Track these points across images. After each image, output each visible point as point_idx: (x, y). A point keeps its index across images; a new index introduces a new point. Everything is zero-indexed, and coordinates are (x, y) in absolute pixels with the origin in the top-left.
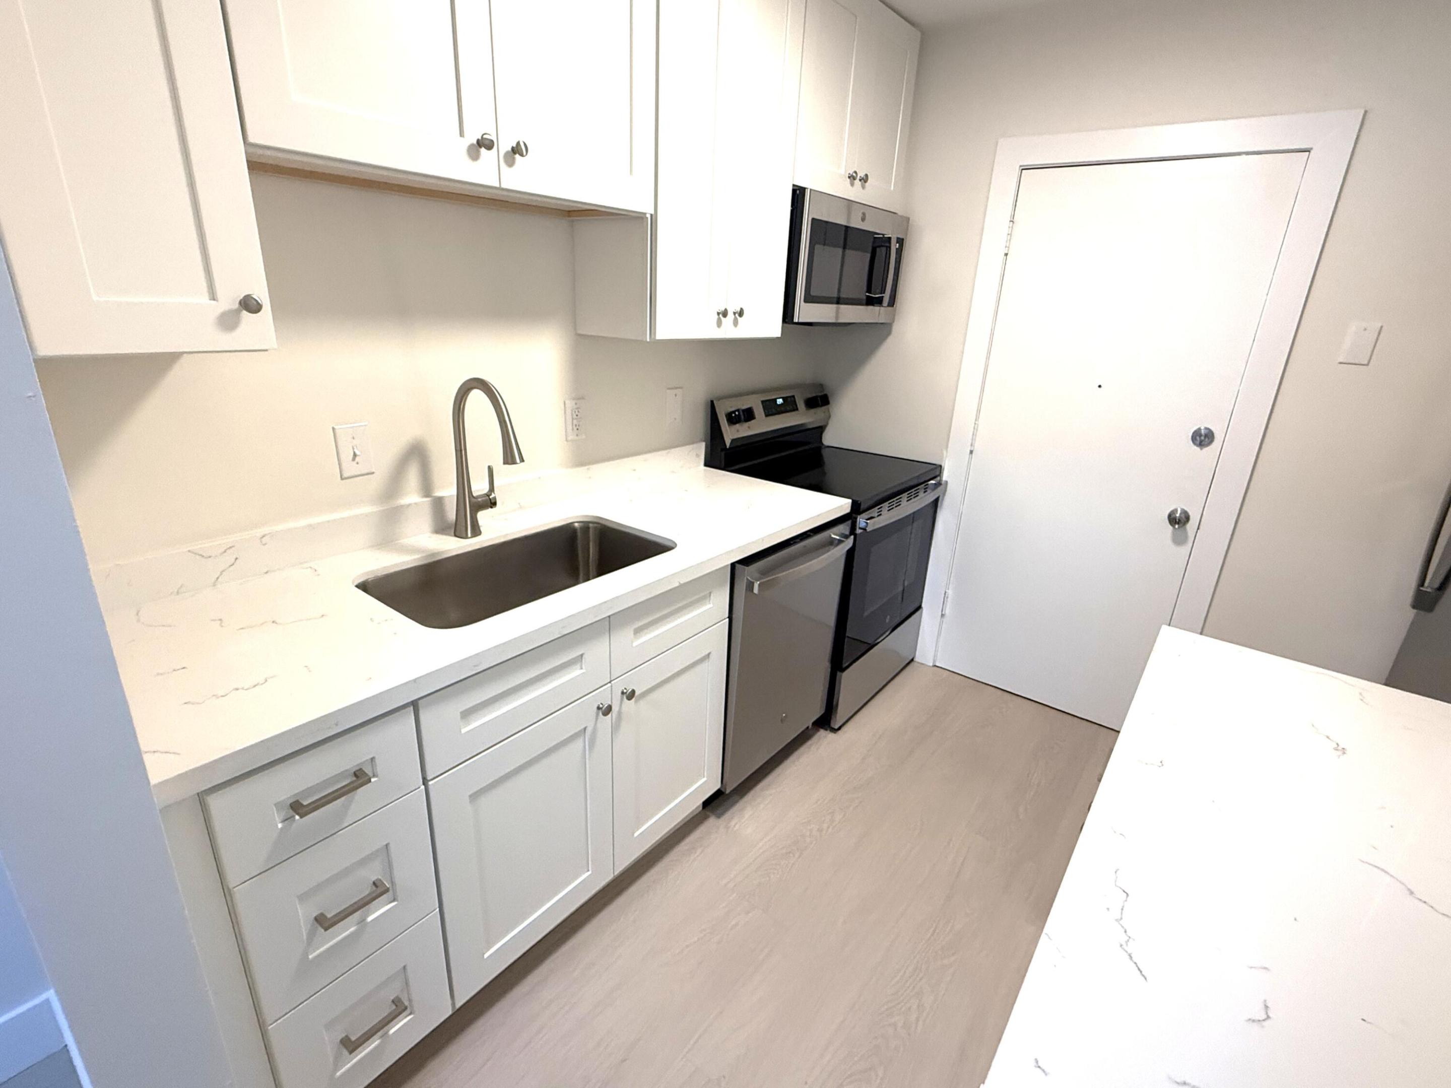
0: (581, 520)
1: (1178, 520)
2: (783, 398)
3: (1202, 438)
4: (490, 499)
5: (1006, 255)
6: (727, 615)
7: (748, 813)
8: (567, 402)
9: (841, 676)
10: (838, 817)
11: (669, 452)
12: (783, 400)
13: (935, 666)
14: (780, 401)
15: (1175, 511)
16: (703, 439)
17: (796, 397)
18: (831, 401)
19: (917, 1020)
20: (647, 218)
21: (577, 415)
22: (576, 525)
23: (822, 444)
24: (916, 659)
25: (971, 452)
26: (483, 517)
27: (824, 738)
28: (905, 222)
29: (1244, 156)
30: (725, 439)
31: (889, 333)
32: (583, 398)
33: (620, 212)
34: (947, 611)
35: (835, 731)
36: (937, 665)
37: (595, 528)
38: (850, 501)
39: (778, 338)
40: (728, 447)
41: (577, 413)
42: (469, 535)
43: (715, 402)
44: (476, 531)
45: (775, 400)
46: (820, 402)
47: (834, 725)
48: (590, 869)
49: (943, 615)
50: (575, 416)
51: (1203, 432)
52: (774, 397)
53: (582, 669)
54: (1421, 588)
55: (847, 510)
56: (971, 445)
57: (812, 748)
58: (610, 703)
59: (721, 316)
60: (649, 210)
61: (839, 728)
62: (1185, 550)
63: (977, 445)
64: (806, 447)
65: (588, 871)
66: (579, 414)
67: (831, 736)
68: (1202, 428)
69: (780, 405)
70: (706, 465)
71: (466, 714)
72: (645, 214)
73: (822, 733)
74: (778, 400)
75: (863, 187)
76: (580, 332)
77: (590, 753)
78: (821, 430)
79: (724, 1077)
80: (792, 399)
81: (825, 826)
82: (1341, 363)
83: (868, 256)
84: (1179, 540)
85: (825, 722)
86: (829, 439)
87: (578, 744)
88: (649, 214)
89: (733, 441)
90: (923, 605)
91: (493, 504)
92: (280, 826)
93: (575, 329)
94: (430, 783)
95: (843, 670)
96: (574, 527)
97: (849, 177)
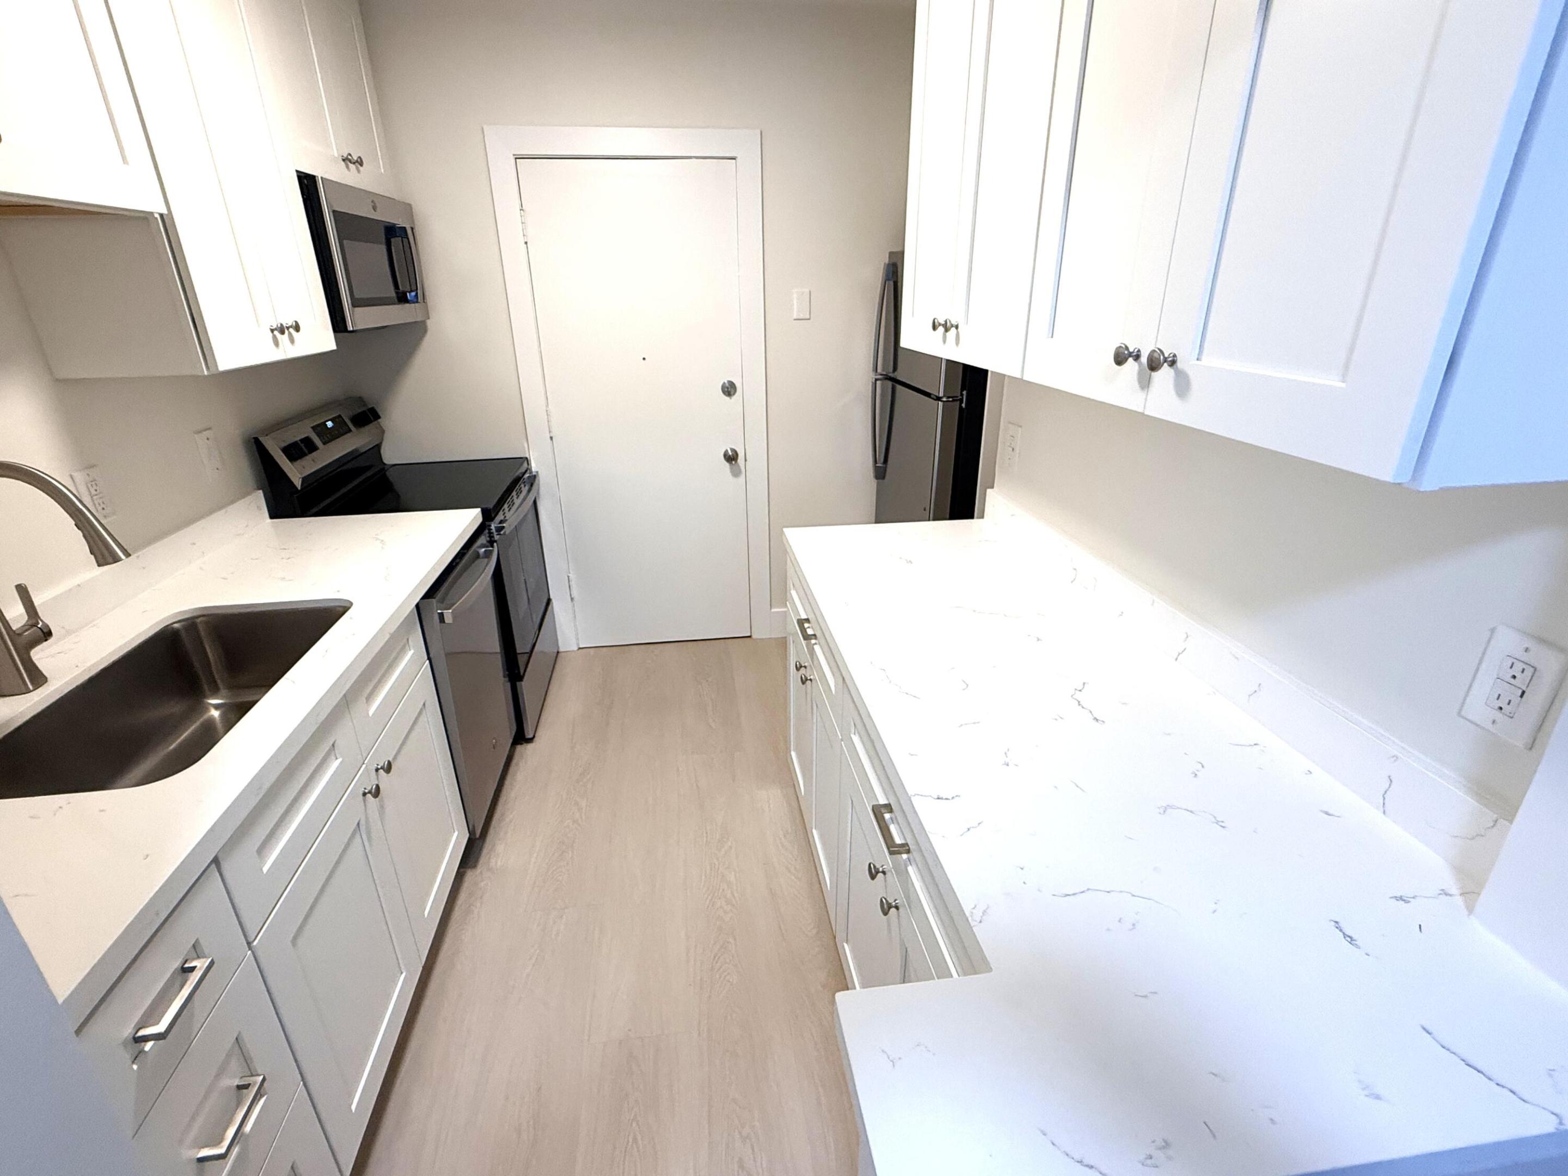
0: (179, 618)
1: (731, 458)
2: (331, 420)
3: (729, 390)
4: (40, 628)
5: (526, 243)
6: (426, 658)
7: (500, 848)
8: (75, 474)
9: (521, 686)
10: (583, 803)
11: (226, 512)
12: (333, 422)
13: (580, 648)
14: (330, 424)
15: (727, 451)
16: (255, 487)
17: (343, 416)
18: (380, 414)
19: (732, 893)
20: (156, 218)
21: (96, 490)
22: (176, 625)
23: (385, 464)
24: (561, 650)
25: (551, 438)
26: (41, 656)
27: (526, 752)
28: (408, 209)
29: (694, 160)
30: (293, 479)
31: (425, 330)
32: (93, 466)
33: (108, 211)
34: (575, 593)
35: (530, 740)
36: (581, 646)
37: (206, 623)
38: (479, 510)
39: (332, 351)
40: (299, 488)
41: (95, 487)
42: (31, 688)
43: (261, 439)
44: (38, 679)
45: (324, 424)
46: (372, 418)
47: (528, 735)
48: (403, 970)
49: (572, 599)
50: (93, 492)
51: (727, 385)
52: (323, 421)
53: (337, 759)
54: (877, 465)
55: (480, 520)
56: (550, 432)
57: (521, 764)
58: (377, 783)
59: (276, 333)
60: (157, 207)
61: (534, 736)
62: (742, 479)
63: (554, 429)
64: (369, 474)
65: (402, 973)
66: (98, 488)
67: (530, 746)
68: (726, 382)
69: (331, 428)
70: (273, 516)
71: (262, 850)
72: (152, 213)
73: (519, 748)
74: (327, 423)
75: (359, 171)
76: (63, 375)
77: (371, 845)
78: (378, 447)
79: (630, 1030)
80: (341, 419)
81: (577, 815)
82: (795, 320)
83: (383, 248)
84: (736, 473)
85: (521, 738)
86: (391, 456)
87: (357, 840)
88: (157, 213)
89: (304, 480)
90: (551, 597)
91: (47, 634)
92: (135, 1067)
93: (52, 374)
94: (255, 943)
95: (521, 678)
96: (173, 628)
97: (344, 160)
